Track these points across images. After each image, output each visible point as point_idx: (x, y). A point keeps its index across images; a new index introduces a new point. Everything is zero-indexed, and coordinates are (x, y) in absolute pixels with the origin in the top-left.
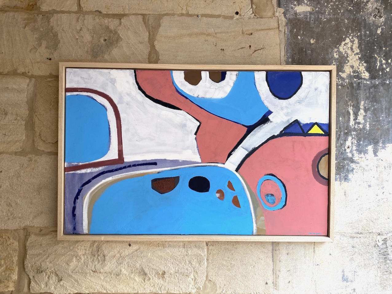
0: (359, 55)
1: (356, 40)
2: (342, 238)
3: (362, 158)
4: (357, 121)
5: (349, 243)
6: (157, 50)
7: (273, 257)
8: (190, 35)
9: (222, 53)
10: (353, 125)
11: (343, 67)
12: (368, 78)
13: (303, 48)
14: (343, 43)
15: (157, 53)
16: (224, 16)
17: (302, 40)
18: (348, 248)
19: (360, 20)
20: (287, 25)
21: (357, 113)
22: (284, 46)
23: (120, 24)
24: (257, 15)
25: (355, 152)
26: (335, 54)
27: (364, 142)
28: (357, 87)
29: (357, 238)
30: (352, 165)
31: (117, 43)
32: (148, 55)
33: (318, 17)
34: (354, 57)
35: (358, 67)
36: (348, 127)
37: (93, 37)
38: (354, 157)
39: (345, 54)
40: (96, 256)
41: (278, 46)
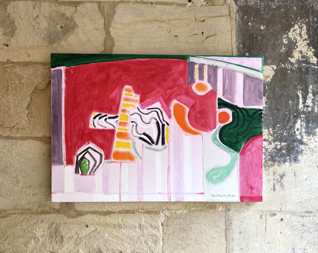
0: (307, 41)
1: (304, 26)
2: (292, 217)
3: (310, 139)
4: (305, 104)
5: (299, 222)
6: (112, 36)
7: (226, 235)
8: (144, 22)
9: (176, 39)
10: (302, 108)
11: (292, 52)
12: (316, 63)
13: (254, 34)
14: (292, 29)
15: (112, 39)
16: (177, 3)
17: (253, 26)
18: (298, 227)
19: (308, 7)
20: (238, 11)
21: (306, 96)
22: (235, 32)
23: (76, 11)
24: (209, 2)
25: (304, 134)
26: (284, 40)
27: (312, 124)
28: (305, 72)
29: (307, 216)
30: (301, 147)
31: (73, 30)
32: (103, 41)
33: (268, 4)
34: (302, 43)
35: (306, 52)
36: (297, 110)
37: (49, 24)
38: (303, 139)
39: (294, 40)
40: (54, 237)
41: (230, 33)
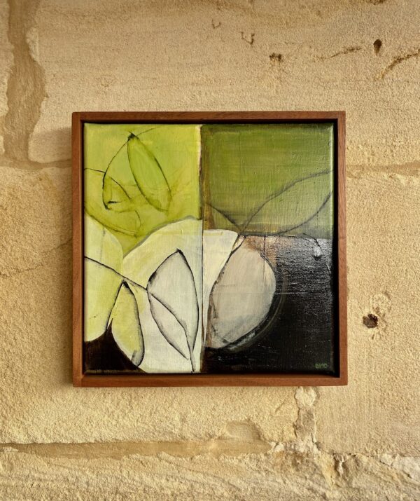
6: (37, 59)
9: (276, 68)
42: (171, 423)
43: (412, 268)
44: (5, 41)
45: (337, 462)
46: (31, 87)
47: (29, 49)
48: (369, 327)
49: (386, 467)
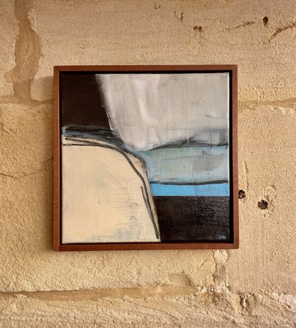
6: (36, 30)
9: (198, 36)
32: (14, 45)
42: (130, 276)
43: (290, 169)
44: (13, 18)
45: (242, 299)
46: (31, 49)
47: (29, 23)
48: (262, 209)
49: (274, 301)
